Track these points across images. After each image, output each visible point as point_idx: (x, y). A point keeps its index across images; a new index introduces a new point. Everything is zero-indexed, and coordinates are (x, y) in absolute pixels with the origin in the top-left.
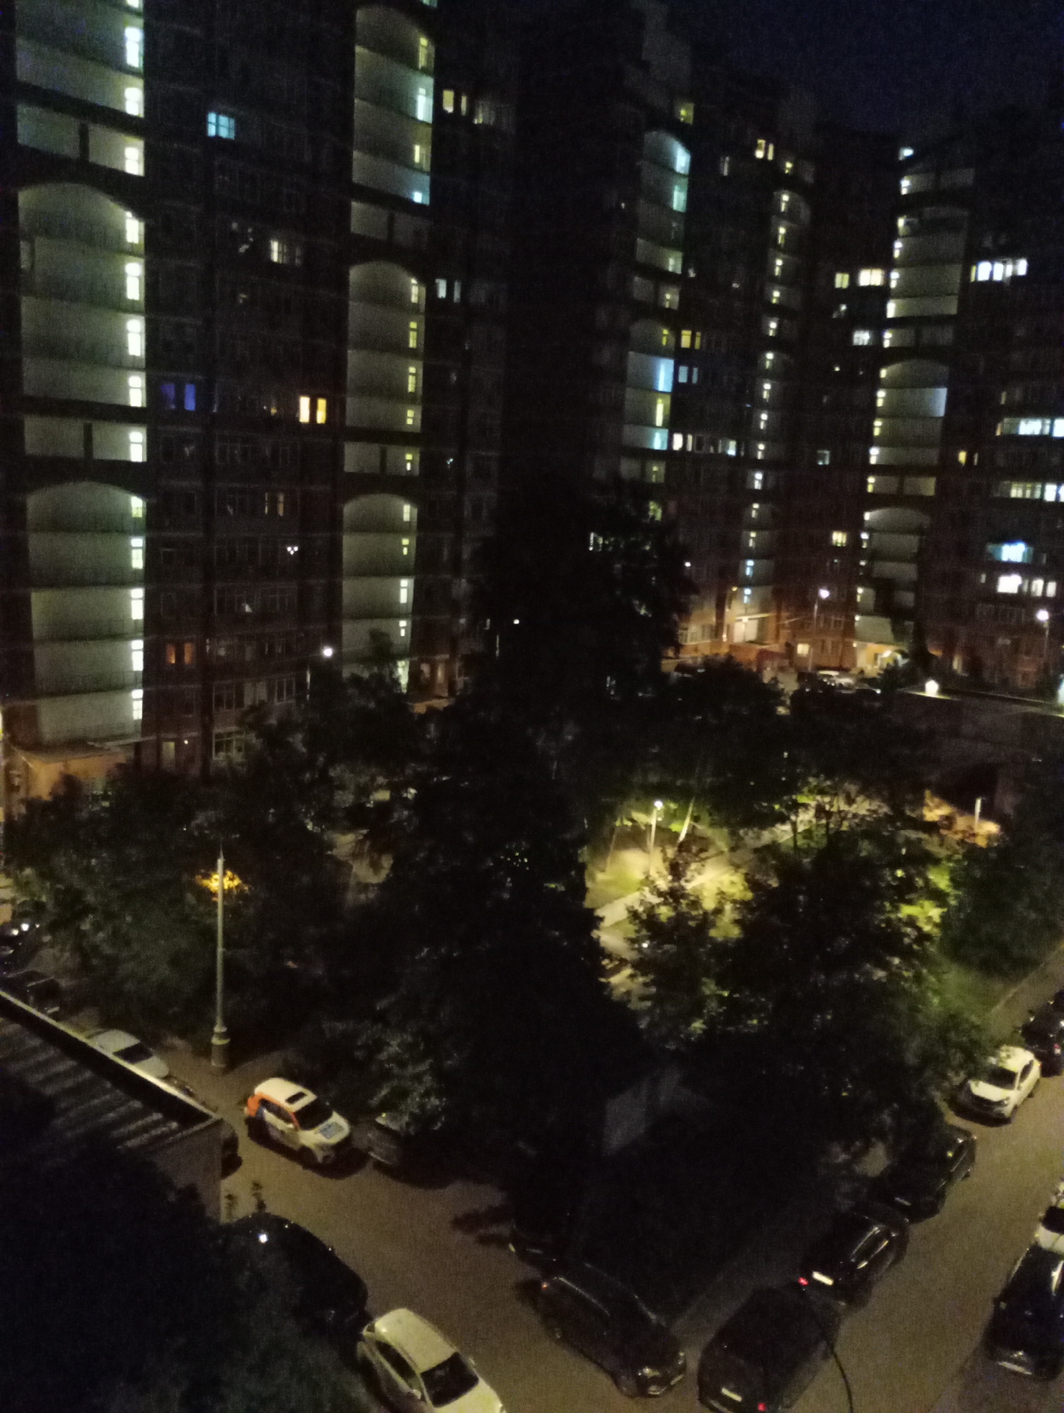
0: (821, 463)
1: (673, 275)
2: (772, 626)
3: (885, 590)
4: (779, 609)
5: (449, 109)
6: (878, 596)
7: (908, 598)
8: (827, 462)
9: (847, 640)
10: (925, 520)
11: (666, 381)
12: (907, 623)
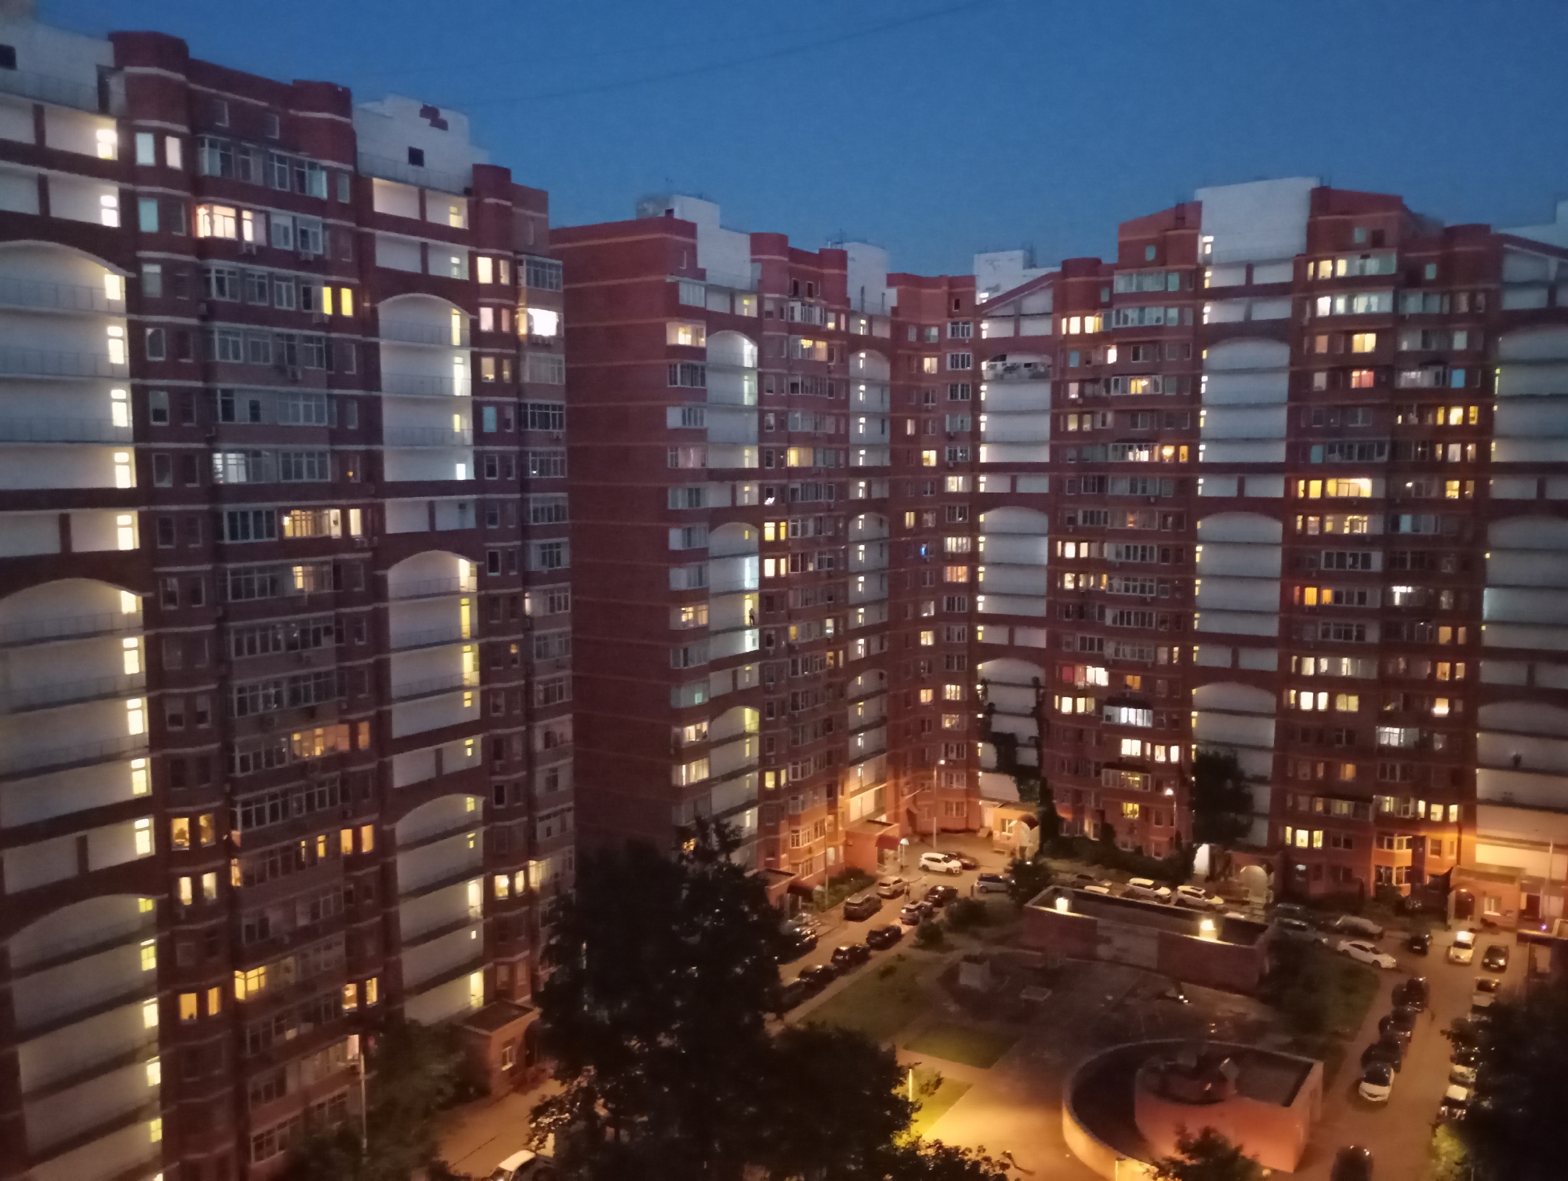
0: (925, 615)
1: (751, 470)
2: (890, 796)
3: (1006, 744)
4: (896, 777)
5: (490, 377)
6: (999, 754)
7: (1028, 757)
8: (932, 613)
9: (972, 800)
10: (1039, 673)
11: (752, 579)
12: (1032, 782)
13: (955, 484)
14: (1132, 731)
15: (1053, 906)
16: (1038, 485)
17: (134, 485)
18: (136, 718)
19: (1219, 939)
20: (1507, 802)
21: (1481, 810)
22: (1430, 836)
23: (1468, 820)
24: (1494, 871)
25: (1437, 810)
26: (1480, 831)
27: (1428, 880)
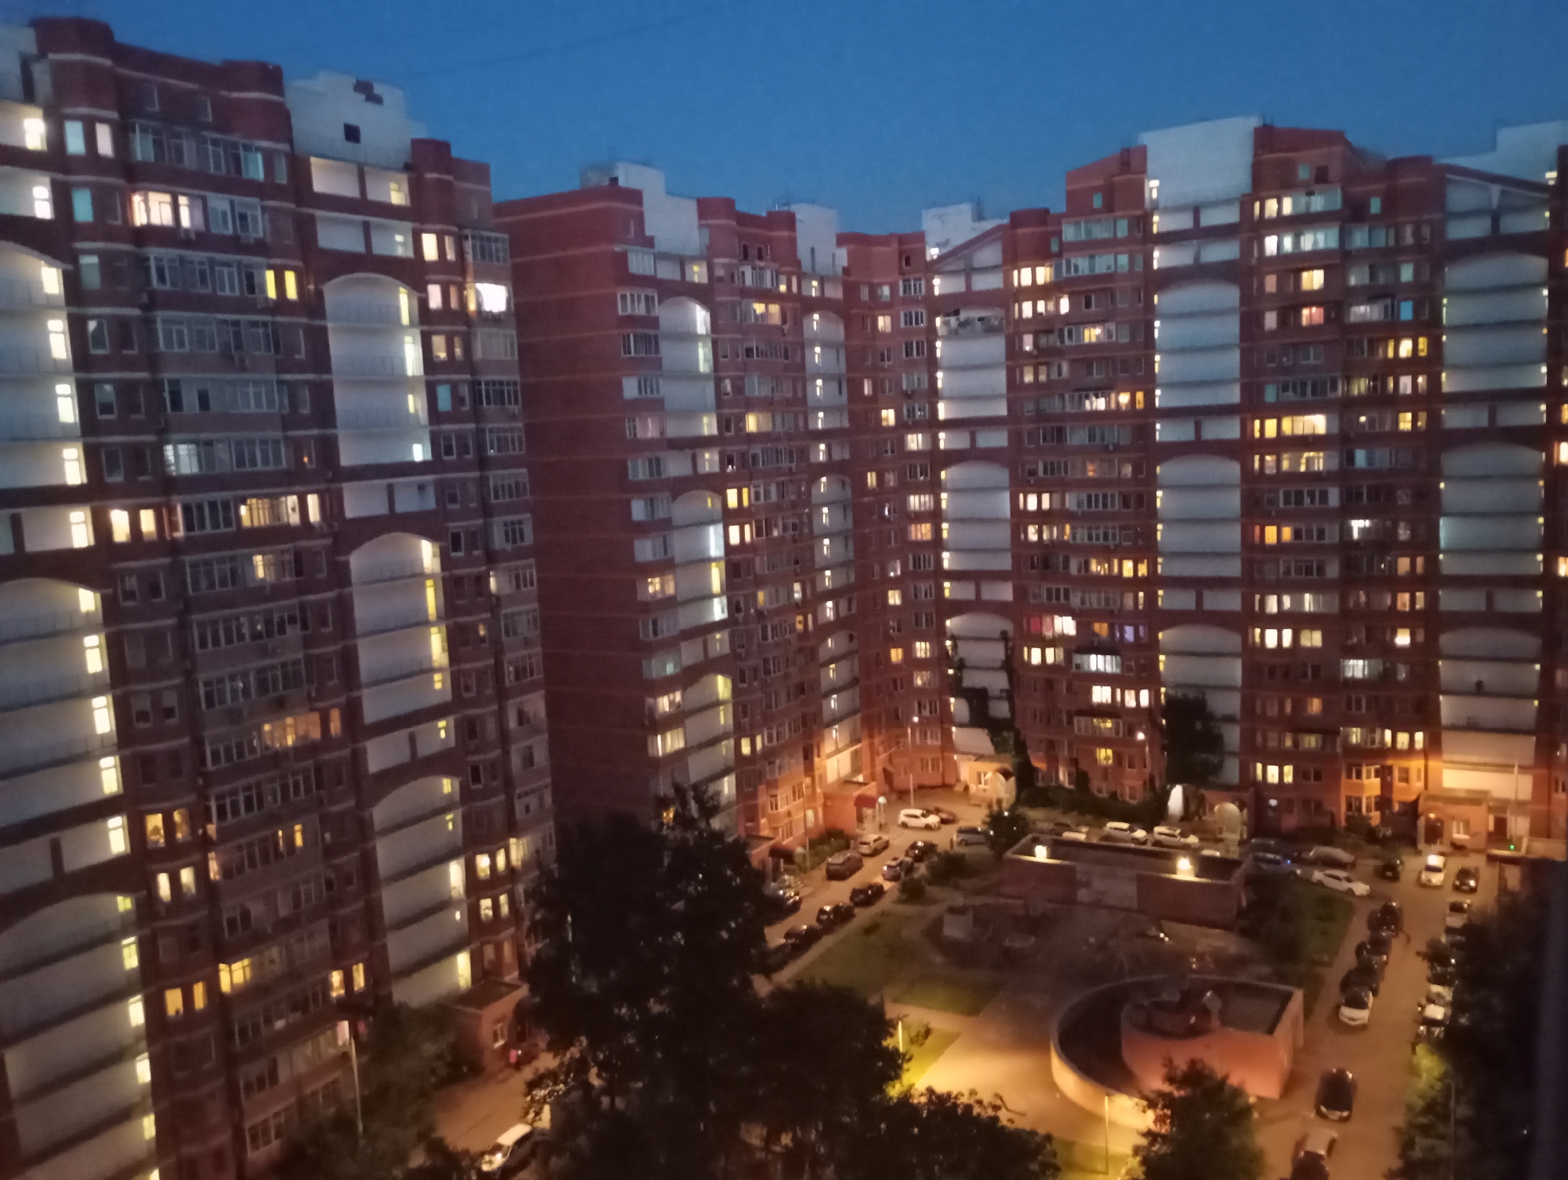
0: (892, 574)
1: (711, 437)
2: (865, 756)
3: (978, 699)
4: (871, 736)
5: (442, 355)
6: (972, 708)
7: (1000, 709)
8: (899, 572)
10: (1007, 626)
11: (718, 547)
12: (1005, 734)
13: (915, 442)
14: (1102, 678)
15: (1033, 854)
16: (997, 439)
17: (85, 480)
18: (102, 716)
19: (1197, 876)
20: (1472, 727)
21: (1446, 737)
22: (1397, 764)
23: (1434, 746)
24: (1462, 795)
25: (1403, 739)
26: (1446, 757)
27: (1396, 808)
